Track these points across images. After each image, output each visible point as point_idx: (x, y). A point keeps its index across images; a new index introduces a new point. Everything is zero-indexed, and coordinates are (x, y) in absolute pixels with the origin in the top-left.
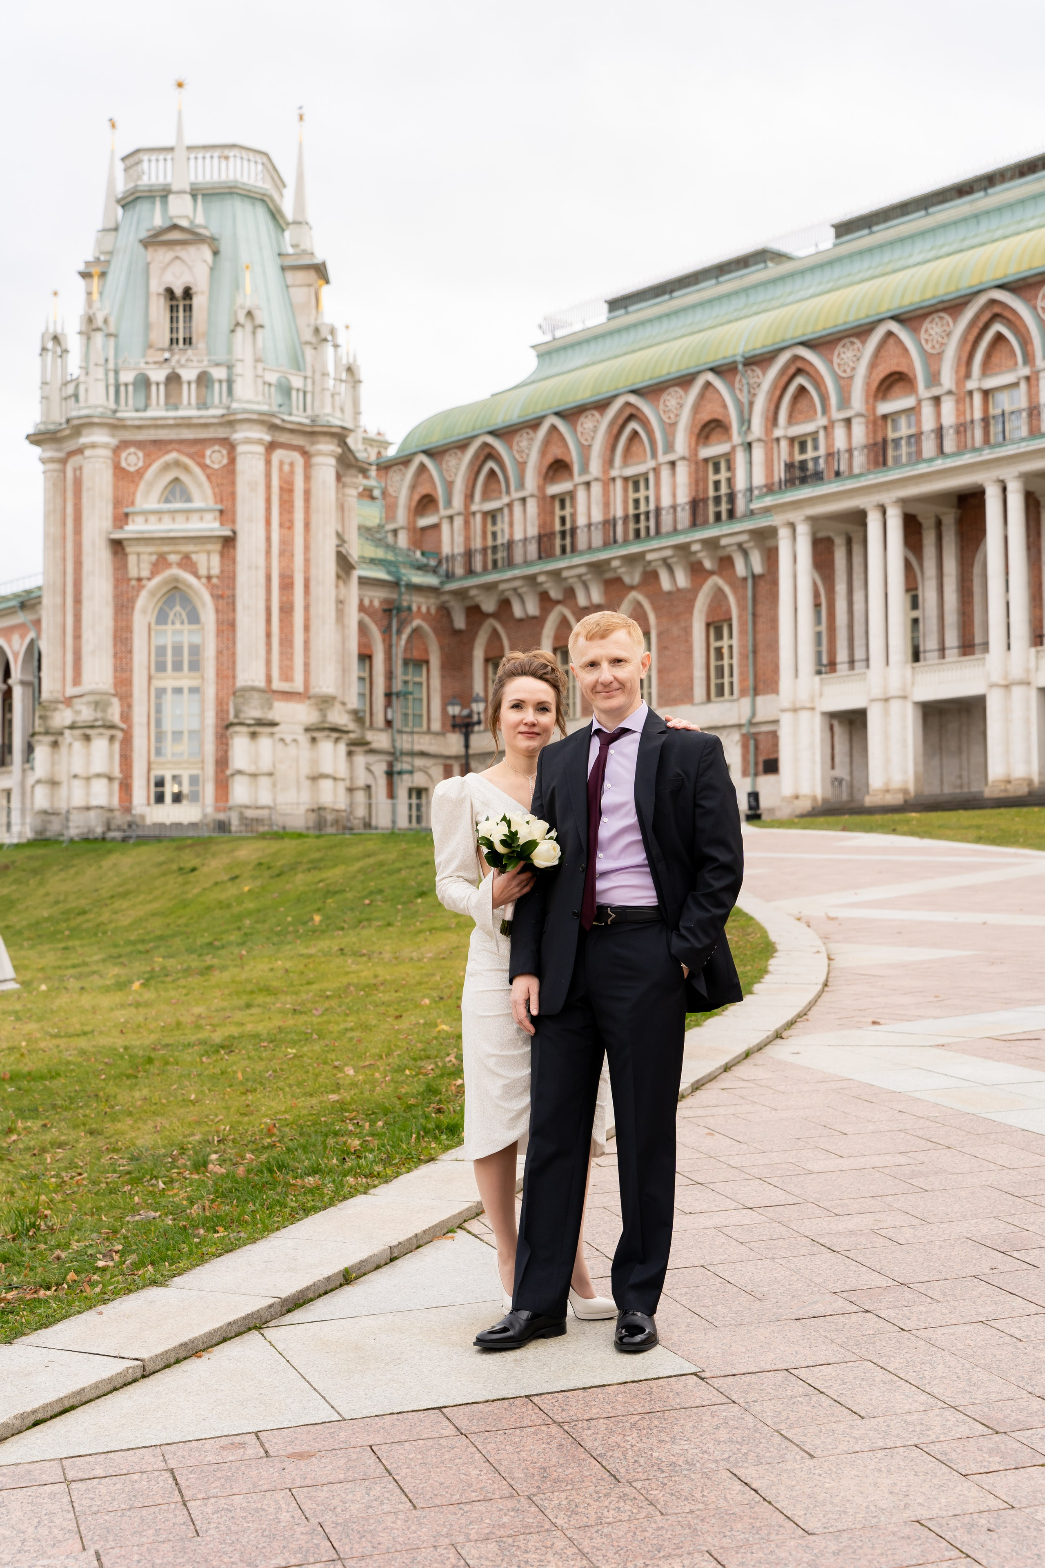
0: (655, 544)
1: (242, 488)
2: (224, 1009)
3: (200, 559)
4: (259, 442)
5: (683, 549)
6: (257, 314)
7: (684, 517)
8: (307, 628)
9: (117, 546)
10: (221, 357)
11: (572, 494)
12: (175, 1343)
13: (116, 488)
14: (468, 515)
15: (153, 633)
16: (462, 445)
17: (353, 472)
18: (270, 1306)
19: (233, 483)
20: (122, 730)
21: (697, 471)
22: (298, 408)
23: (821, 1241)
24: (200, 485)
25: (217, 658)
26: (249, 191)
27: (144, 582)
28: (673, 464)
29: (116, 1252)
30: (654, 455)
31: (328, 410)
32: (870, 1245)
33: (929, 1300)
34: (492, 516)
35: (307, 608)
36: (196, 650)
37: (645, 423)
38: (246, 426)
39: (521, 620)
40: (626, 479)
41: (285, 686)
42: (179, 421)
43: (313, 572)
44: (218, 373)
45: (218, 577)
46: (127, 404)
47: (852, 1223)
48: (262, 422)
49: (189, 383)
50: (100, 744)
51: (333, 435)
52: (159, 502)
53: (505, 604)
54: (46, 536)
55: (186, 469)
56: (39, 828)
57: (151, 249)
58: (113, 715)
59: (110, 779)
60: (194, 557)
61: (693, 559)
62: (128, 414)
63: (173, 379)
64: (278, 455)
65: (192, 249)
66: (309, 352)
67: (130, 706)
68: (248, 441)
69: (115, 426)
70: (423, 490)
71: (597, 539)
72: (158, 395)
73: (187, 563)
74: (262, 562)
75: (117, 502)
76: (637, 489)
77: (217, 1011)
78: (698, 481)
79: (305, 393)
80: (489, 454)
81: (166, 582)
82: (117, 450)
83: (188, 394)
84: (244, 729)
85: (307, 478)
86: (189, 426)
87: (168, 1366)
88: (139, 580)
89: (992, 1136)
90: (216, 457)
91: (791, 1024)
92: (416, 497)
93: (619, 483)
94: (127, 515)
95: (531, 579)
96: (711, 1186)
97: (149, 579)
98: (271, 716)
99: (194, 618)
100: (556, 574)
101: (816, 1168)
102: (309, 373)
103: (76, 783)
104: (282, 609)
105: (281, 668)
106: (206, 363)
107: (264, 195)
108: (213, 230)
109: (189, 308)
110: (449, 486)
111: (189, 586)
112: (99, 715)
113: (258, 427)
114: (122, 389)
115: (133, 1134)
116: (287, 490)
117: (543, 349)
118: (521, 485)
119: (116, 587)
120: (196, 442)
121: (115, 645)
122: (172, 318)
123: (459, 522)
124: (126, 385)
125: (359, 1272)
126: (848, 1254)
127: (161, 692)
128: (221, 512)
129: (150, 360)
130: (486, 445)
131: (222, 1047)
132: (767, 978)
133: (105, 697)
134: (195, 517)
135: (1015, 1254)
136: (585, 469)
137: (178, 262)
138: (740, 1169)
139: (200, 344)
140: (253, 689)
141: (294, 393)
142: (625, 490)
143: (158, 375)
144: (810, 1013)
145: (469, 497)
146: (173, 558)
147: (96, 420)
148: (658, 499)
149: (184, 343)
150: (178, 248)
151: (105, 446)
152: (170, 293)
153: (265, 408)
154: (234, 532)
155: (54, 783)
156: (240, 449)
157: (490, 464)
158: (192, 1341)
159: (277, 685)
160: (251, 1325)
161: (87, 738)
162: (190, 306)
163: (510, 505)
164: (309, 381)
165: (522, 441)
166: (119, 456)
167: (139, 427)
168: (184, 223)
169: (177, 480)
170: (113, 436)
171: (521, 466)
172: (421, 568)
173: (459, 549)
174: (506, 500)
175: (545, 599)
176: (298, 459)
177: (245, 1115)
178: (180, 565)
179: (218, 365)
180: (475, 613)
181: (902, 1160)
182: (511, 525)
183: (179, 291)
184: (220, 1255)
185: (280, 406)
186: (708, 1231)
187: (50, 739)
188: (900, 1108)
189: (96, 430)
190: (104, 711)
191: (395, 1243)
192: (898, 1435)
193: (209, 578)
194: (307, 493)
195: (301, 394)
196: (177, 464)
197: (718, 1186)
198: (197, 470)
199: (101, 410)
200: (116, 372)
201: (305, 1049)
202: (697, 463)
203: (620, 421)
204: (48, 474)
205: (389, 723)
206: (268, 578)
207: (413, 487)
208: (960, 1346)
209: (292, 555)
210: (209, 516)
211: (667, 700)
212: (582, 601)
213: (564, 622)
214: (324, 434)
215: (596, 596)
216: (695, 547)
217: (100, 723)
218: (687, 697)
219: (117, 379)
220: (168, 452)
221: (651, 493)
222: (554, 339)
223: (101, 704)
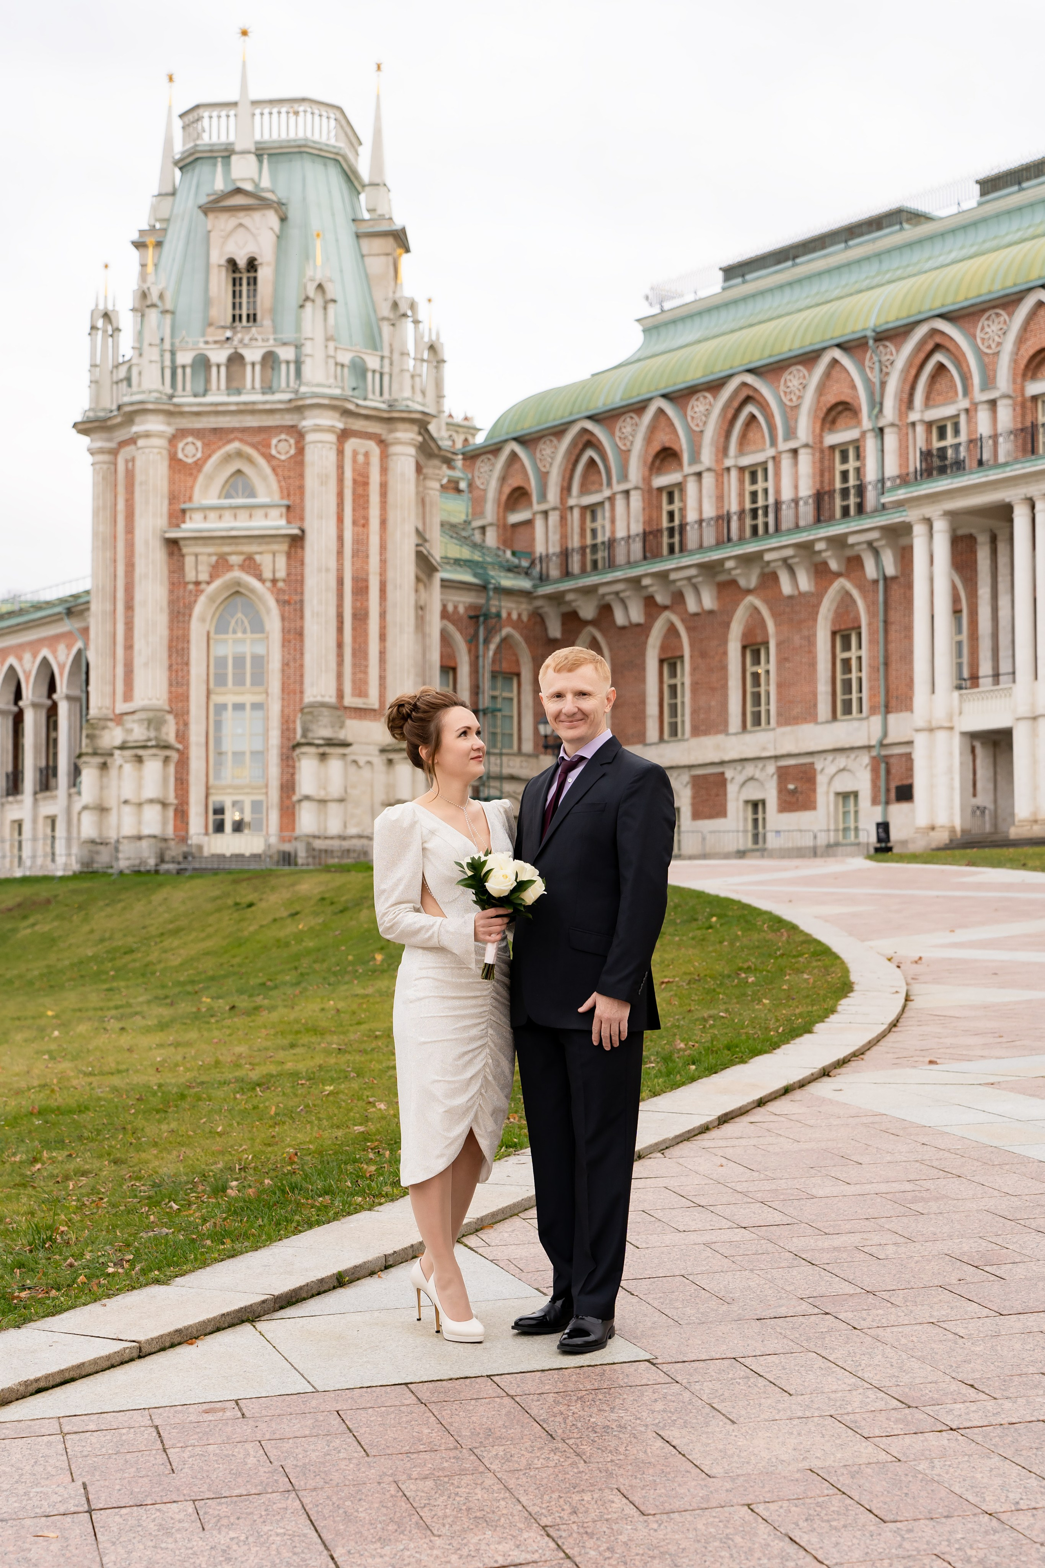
0: (774, 543)
1: (311, 482)
2: (266, 1049)
3: (265, 561)
4: (330, 429)
5: (806, 547)
6: (328, 287)
7: (807, 512)
8: (383, 637)
9: (173, 545)
10: (288, 335)
11: (681, 486)
12: (171, 1328)
13: (172, 481)
14: (565, 510)
15: (212, 642)
16: (558, 432)
17: (437, 462)
18: (264, 1302)
19: (302, 476)
20: (178, 750)
21: (822, 460)
22: (374, 392)
23: (804, 1256)
24: (265, 478)
25: (283, 671)
26: (321, 150)
27: (203, 586)
28: (795, 452)
29: (128, 1261)
30: (774, 443)
31: (407, 393)
32: (849, 1259)
33: (889, 1305)
34: (592, 510)
35: (383, 615)
36: (259, 662)
37: (764, 407)
38: (316, 412)
39: (623, 628)
40: (742, 469)
41: (358, 702)
42: (242, 407)
43: (390, 574)
44: (286, 354)
45: (284, 581)
46: (184, 389)
47: (837, 1241)
48: (333, 408)
49: (253, 364)
50: (153, 767)
51: (412, 421)
52: (219, 497)
53: (606, 610)
54: (95, 534)
55: (250, 460)
56: (86, 860)
57: (211, 216)
58: (167, 734)
59: (164, 805)
60: (258, 558)
61: (818, 559)
62: (185, 399)
63: (236, 359)
64: (351, 444)
65: (257, 216)
66: (386, 328)
67: (186, 724)
68: (318, 429)
69: (172, 412)
70: (515, 482)
71: (709, 538)
72: (218, 378)
73: (250, 565)
74: (333, 564)
75: (173, 498)
76: (754, 481)
77: (260, 1050)
78: (823, 470)
79: (381, 375)
80: (588, 442)
81: (226, 586)
82: (173, 440)
83: (252, 377)
84: (312, 750)
85: (384, 470)
86: (253, 412)
87: (163, 1349)
88: (197, 583)
89: (1007, 1167)
90: (282, 447)
91: (842, 1063)
92: (507, 490)
93: (734, 474)
94: (184, 511)
95: (635, 582)
96: (712, 1208)
97: (208, 583)
98: (342, 735)
99: (258, 626)
100: (663, 576)
101: (821, 1193)
102: (386, 353)
103: (127, 809)
104: (355, 616)
105: (354, 682)
106: (271, 342)
107: (337, 154)
108: (281, 194)
109: (253, 282)
110: (543, 477)
111: (253, 591)
112: (152, 734)
113: (331, 413)
114: (179, 371)
115: (157, 1163)
116: (361, 483)
117: (649, 323)
118: (624, 477)
119: (171, 592)
120: (261, 430)
121: (170, 656)
122: (234, 292)
123: (554, 517)
124: (184, 367)
125: (353, 1277)
126: (826, 1267)
127: (221, 708)
128: (288, 507)
129: (210, 339)
130: (585, 431)
131: (259, 1085)
132: (833, 1018)
133: (159, 714)
134: (260, 513)
135: (987, 1268)
136: (695, 458)
137: (241, 230)
138: (744, 1194)
139: (265, 321)
140: (323, 705)
141: (369, 375)
142: (741, 481)
143: (219, 356)
144: (868, 1053)
145: (566, 490)
146: (234, 559)
147: (150, 406)
148: (778, 491)
149: (248, 321)
150: (242, 214)
151: (160, 435)
152: (232, 263)
153: (337, 392)
154: (303, 531)
155: (102, 810)
156: (309, 437)
157: (590, 453)
158: (187, 1328)
159: (349, 700)
160: (244, 1318)
161: (139, 759)
162: (255, 279)
163: (611, 499)
164: (386, 362)
165: (625, 426)
166: (175, 447)
167: (198, 414)
168: (248, 187)
169: (239, 472)
170: (169, 424)
171: (624, 456)
172: (511, 569)
173: (555, 548)
174: (607, 493)
175: (651, 606)
176: (375, 449)
177: (269, 1145)
178: (242, 567)
179: (285, 344)
180: (572, 620)
181: (908, 1187)
182: (613, 521)
183: (242, 263)
184: (222, 1260)
185: (354, 389)
186: (696, 1247)
187: (99, 760)
188: (924, 1141)
189: (151, 417)
190: (158, 729)
191: (390, 1252)
192: (818, 1409)
193: (274, 581)
194: (384, 487)
195: (377, 376)
196: (239, 454)
197: (719, 1209)
198: (261, 461)
199: (155, 395)
200: (173, 353)
201: (343, 1086)
202: (822, 451)
203: (736, 404)
204: (97, 467)
206: (340, 582)
207: (503, 479)
208: (903, 1341)
209: (367, 557)
210: (274, 513)
211: (787, 719)
212: (692, 606)
213: (672, 630)
214: (403, 420)
215: (708, 601)
216: (820, 546)
217: (153, 743)
218: (809, 715)
219: (173, 361)
220: (230, 441)
221: (770, 485)
222: (663, 311)
223: (154, 722)
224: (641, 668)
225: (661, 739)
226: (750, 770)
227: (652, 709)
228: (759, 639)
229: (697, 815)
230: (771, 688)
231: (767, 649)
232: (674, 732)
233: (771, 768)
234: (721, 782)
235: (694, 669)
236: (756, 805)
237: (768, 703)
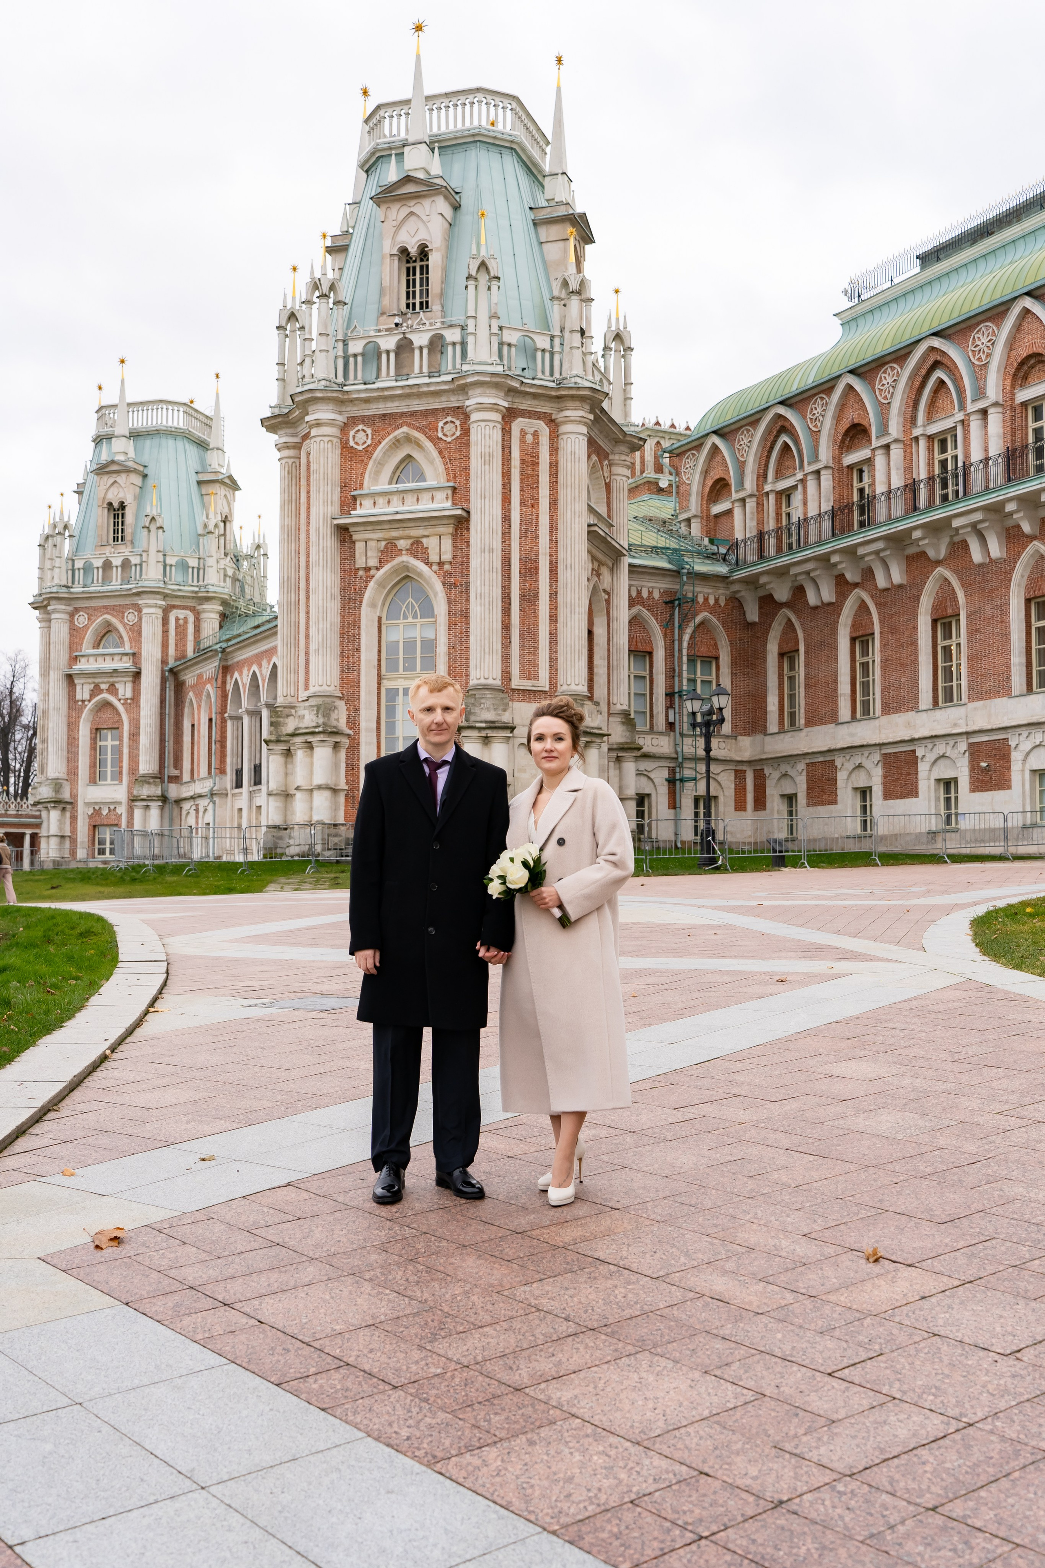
0: (961, 507)
1: (475, 463)
3: (431, 543)
4: (494, 408)
5: (996, 510)
6: (492, 264)
7: (997, 471)
8: (553, 618)
9: (344, 533)
10: (457, 318)
11: (869, 461)
13: (343, 469)
14: (761, 496)
15: (383, 628)
16: (753, 420)
17: (623, 448)
19: (467, 457)
20: (349, 736)
21: (1013, 418)
22: (543, 372)
24: (432, 462)
25: (449, 654)
26: (495, 138)
27: (373, 572)
28: (984, 412)
30: (962, 406)
31: (578, 370)
34: (786, 495)
35: (553, 596)
36: (429, 645)
37: (952, 370)
38: (479, 391)
39: (816, 608)
40: (930, 438)
41: (527, 684)
42: (407, 391)
43: (561, 555)
44: (451, 336)
45: (451, 563)
46: (356, 378)
48: (497, 386)
49: (421, 348)
50: (323, 753)
51: (582, 399)
52: (390, 483)
53: (799, 591)
54: (282, 527)
55: (418, 445)
56: (270, 845)
57: (384, 207)
58: (337, 720)
59: (335, 791)
60: (424, 541)
61: (1010, 523)
62: (355, 388)
63: (404, 347)
64: (518, 425)
65: (427, 203)
66: (556, 307)
67: (357, 710)
68: (481, 407)
69: (341, 400)
70: (715, 475)
71: (898, 509)
72: (389, 365)
73: (418, 549)
74: (497, 544)
75: (345, 486)
76: (943, 450)
78: (1014, 429)
79: (552, 354)
80: (782, 427)
81: (395, 571)
82: (344, 428)
83: (420, 362)
84: (475, 733)
85: (554, 449)
86: (420, 395)
88: (367, 569)
90: (449, 430)
92: (709, 483)
93: (922, 443)
94: (354, 498)
95: (824, 559)
97: (378, 569)
98: (506, 718)
99: (428, 611)
100: (850, 552)
102: (557, 332)
103: (299, 795)
104: (523, 597)
105: (522, 663)
106: (438, 325)
107: (512, 142)
108: (455, 184)
109: (425, 270)
110: (741, 466)
111: (420, 574)
112: (321, 721)
113: (493, 391)
114: (352, 360)
116: (530, 462)
117: (847, 316)
118: (816, 458)
119: (343, 578)
120: (428, 413)
121: (342, 642)
122: (408, 281)
123: (751, 504)
124: (355, 356)
127: (393, 694)
128: (454, 489)
129: (381, 328)
130: (780, 416)
133: (327, 700)
134: (426, 496)
136: (884, 430)
137: (413, 219)
139: (435, 306)
140: (486, 687)
141: (539, 354)
142: (930, 451)
143: (389, 343)
145: (762, 477)
146: (402, 544)
147: (319, 395)
148: (967, 455)
149: (421, 308)
150: (412, 203)
151: (331, 423)
152: (404, 251)
153: (499, 369)
154: (468, 512)
155: (286, 796)
156: (474, 417)
157: (785, 438)
159: (516, 682)
161: (310, 746)
162: (427, 266)
163: (803, 481)
164: (557, 341)
165: (816, 408)
166: (347, 435)
167: (367, 401)
168: (421, 175)
169: (409, 456)
170: (340, 413)
171: (815, 435)
172: (711, 557)
173: (752, 532)
174: (799, 476)
175: (843, 585)
176: (542, 427)
178: (410, 551)
179: (451, 326)
180: (768, 603)
182: (805, 504)
183: (413, 251)
185: (524, 369)
187: (282, 747)
189: (320, 406)
190: (327, 715)
193: (441, 564)
194: (554, 467)
195: (547, 355)
196: (408, 439)
198: (428, 445)
199: (323, 383)
200: (345, 343)
202: (1013, 409)
203: (923, 372)
204: (283, 461)
205: (671, 726)
206: (506, 563)
207: (706, 472)
209: (537, 537)
210: (440, 495)
211: (979, 693)
212: (881, 582)
213: (863, 607)
214: (573, 397)
215: (897, 576)
216: (1010, 507)
217: (320, 729)
218: (1003, 689)
219: (345, 350)
220: (398, 427)
221: (960, 452)
222: (861, 302)
223: (325, 708)
224: (834, 647)
225: (854, 717)
226: (941, 748)
227: (844, 688)
228: (950, 612)
229: (888, 795)
230: (962, 664)
231: (958, 621)
232: (866, 711)
233: (963, 746)
234: (912, 760)
235: (884, 646)
236: (948, 784)
237: (959, 678)
